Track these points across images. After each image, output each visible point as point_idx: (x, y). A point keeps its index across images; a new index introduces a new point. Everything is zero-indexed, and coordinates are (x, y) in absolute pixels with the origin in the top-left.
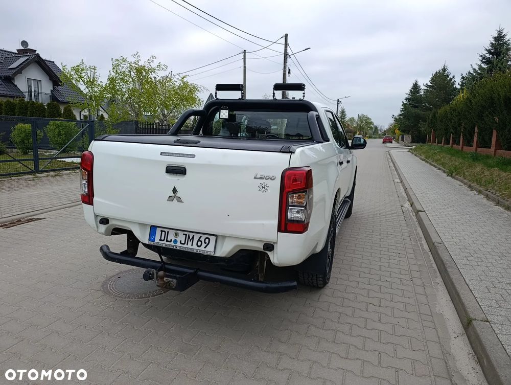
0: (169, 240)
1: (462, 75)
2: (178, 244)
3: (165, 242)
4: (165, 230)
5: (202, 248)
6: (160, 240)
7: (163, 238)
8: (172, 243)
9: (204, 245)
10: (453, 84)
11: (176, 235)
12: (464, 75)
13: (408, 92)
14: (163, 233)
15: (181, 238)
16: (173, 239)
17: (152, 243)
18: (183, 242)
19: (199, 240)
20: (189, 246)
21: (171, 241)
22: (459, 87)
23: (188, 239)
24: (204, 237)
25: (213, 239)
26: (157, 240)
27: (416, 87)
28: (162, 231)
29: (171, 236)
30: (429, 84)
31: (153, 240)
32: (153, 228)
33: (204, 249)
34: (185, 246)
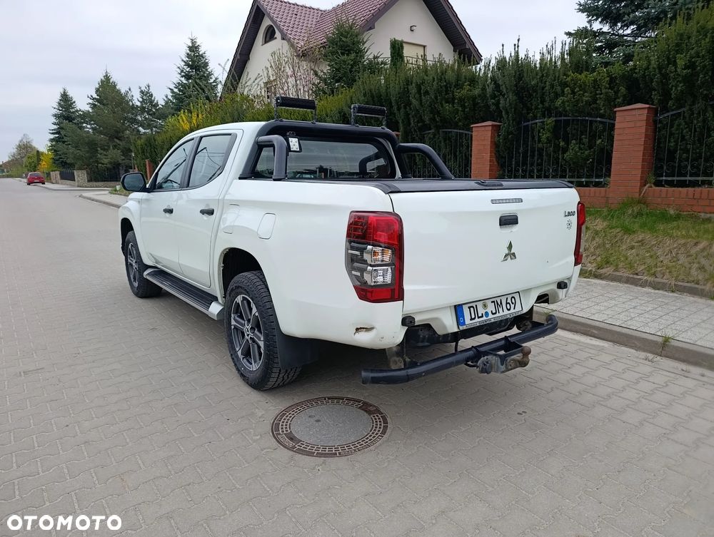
0: (480, 315)
2: (491, 316)
3: (477, 320)
4: (472, 306)
5: (512, 311)
6: (472, 319)
7: (473, 317)
8: (484, 318)
9: (512, 306)
11: (485, 306)
14: (472, 309)
15: (491, 307)
16: (484, 312)
17: (465, 327)
18: (494, 312)
19: (507, 303)
20: (501, 314)
21: (482, 316)
23: (498, 305)
24: (509, 297)
25: (517, 296)
26: (468, 321)
28: (469, 308)
29: (481, 311)
31: (464, 324)
32: (458, 309)
33: (515, 311)
34: (497, 315)
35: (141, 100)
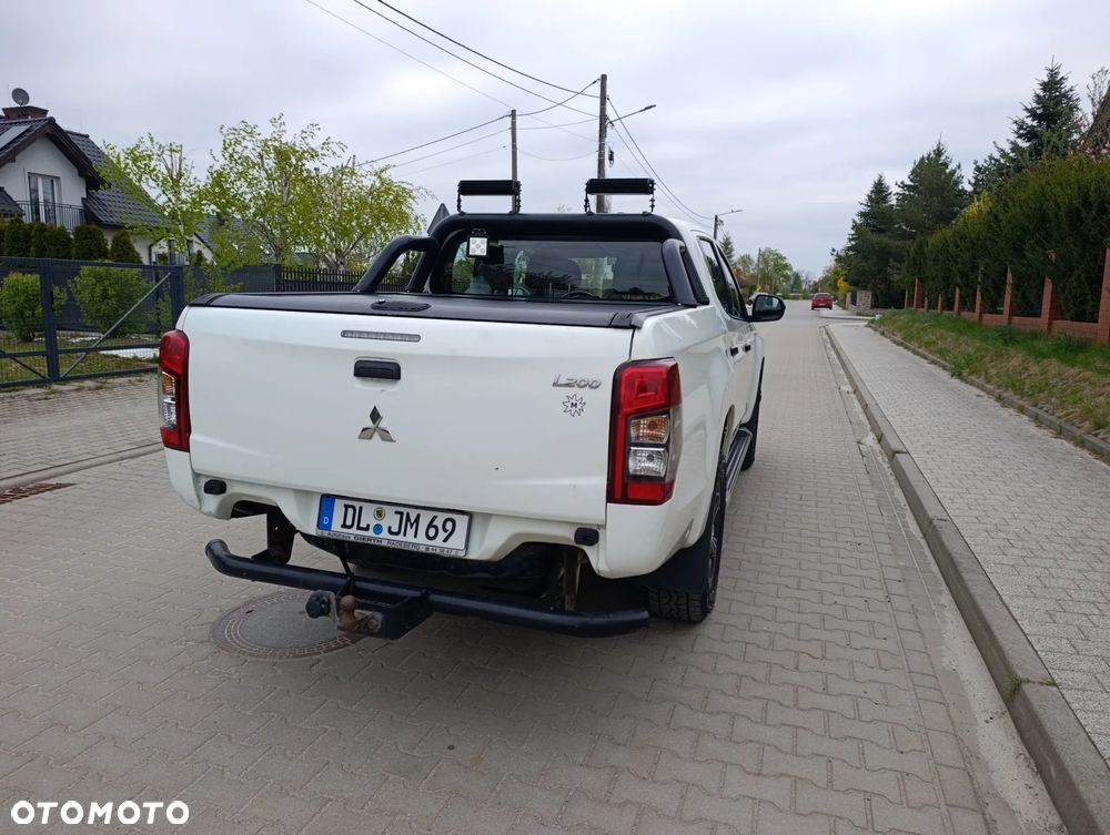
0: (363, 525)
1: (976, 162)
2: (385, 534)
3: (354, 530)
4: (354, 504)
5: (438, 542)
6: (344, 526)
7: (349, 523)
8: (370, 533)
9: (442, 535)
10: (957, 183)
11: (380, 514)
12: (980, 164)
13: (864, 199)
14: (350, 511)
15: (391, 520)
16: (373, 523)
17: (326, 533)
18: (395, 529)
19: (430, 525)
20: (410, 537)
21: (367, 529)
22: (969, 188)
23: (407, 522)
24: (441, 517)
25: (462, 522)
26: (336, 525)
27: (879, 190)
28: (347, 507)
29: (368, 518)
30: (908, 182)
31: (328, 527)
32: (327, 500)
33: (445, 545)
34: (400, 537)
35: (973, 181)
